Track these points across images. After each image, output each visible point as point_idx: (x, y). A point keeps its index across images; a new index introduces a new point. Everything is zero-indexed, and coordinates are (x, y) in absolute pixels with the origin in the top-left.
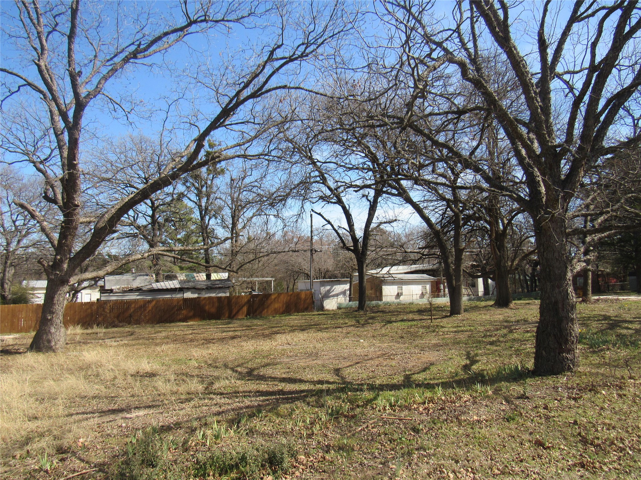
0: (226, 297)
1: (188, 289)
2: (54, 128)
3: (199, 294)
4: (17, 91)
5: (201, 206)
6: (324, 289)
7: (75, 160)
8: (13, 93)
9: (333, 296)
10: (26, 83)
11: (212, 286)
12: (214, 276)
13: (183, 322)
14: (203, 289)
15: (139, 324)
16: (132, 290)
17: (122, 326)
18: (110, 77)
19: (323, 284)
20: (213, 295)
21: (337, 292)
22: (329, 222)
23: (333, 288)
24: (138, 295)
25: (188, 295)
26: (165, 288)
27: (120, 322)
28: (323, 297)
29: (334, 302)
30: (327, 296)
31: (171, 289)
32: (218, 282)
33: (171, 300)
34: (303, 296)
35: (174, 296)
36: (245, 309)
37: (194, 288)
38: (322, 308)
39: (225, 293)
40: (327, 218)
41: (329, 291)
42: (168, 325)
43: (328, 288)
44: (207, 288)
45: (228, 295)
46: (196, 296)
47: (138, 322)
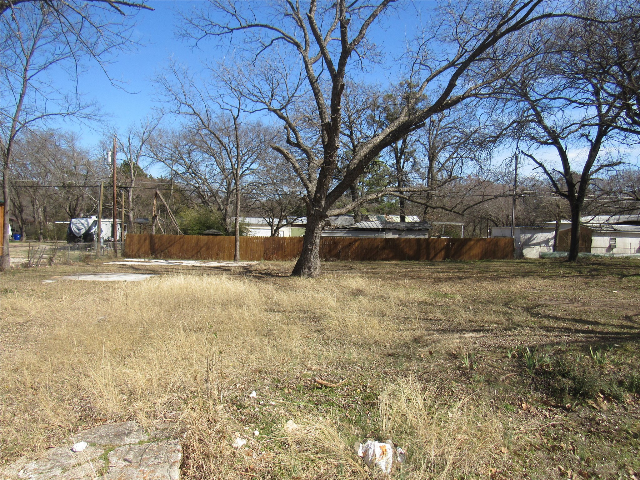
0: (425, 239)
1: (390, 230)
2: (309, 77)
3: (399, 235)
4: (270, 45)
5: (397, 149)
6: (524, 237)
7: (339, 105)
8: (266, 47)
9: (535, 244)
10: (282, 36)
11: (412, 228)
12: (409, 219)
13: (386, 261)
14: (404, 230)
15: (347, 260)
16: (338, 228)
17: (332, 261)
18: (371, 22)
19: (524, 231)
20: (412, 237)
21: (539, 241)
22: (541, 165)
23: (535, 237)
24: (345, 234)
25: (390, 236)
26: (369, 228)
27: (331, 257)
28: (523, 245)
29: (535, 251)
30: (527, 244)
31: (375, 228)
32: (417, 225)
33: (375, 238)
34: (502, 243)
35: (376, 235)
36: (443, 253)
37: (396, 229)
38: (521, 256)
39: (424, 235)
40: (538, 161)
41: (529, 239)
42: (373, 262)
43: (529, 235)
44: (407, 230)
45: (427, 237)
46: (396, 236)
47: (346, 258)
